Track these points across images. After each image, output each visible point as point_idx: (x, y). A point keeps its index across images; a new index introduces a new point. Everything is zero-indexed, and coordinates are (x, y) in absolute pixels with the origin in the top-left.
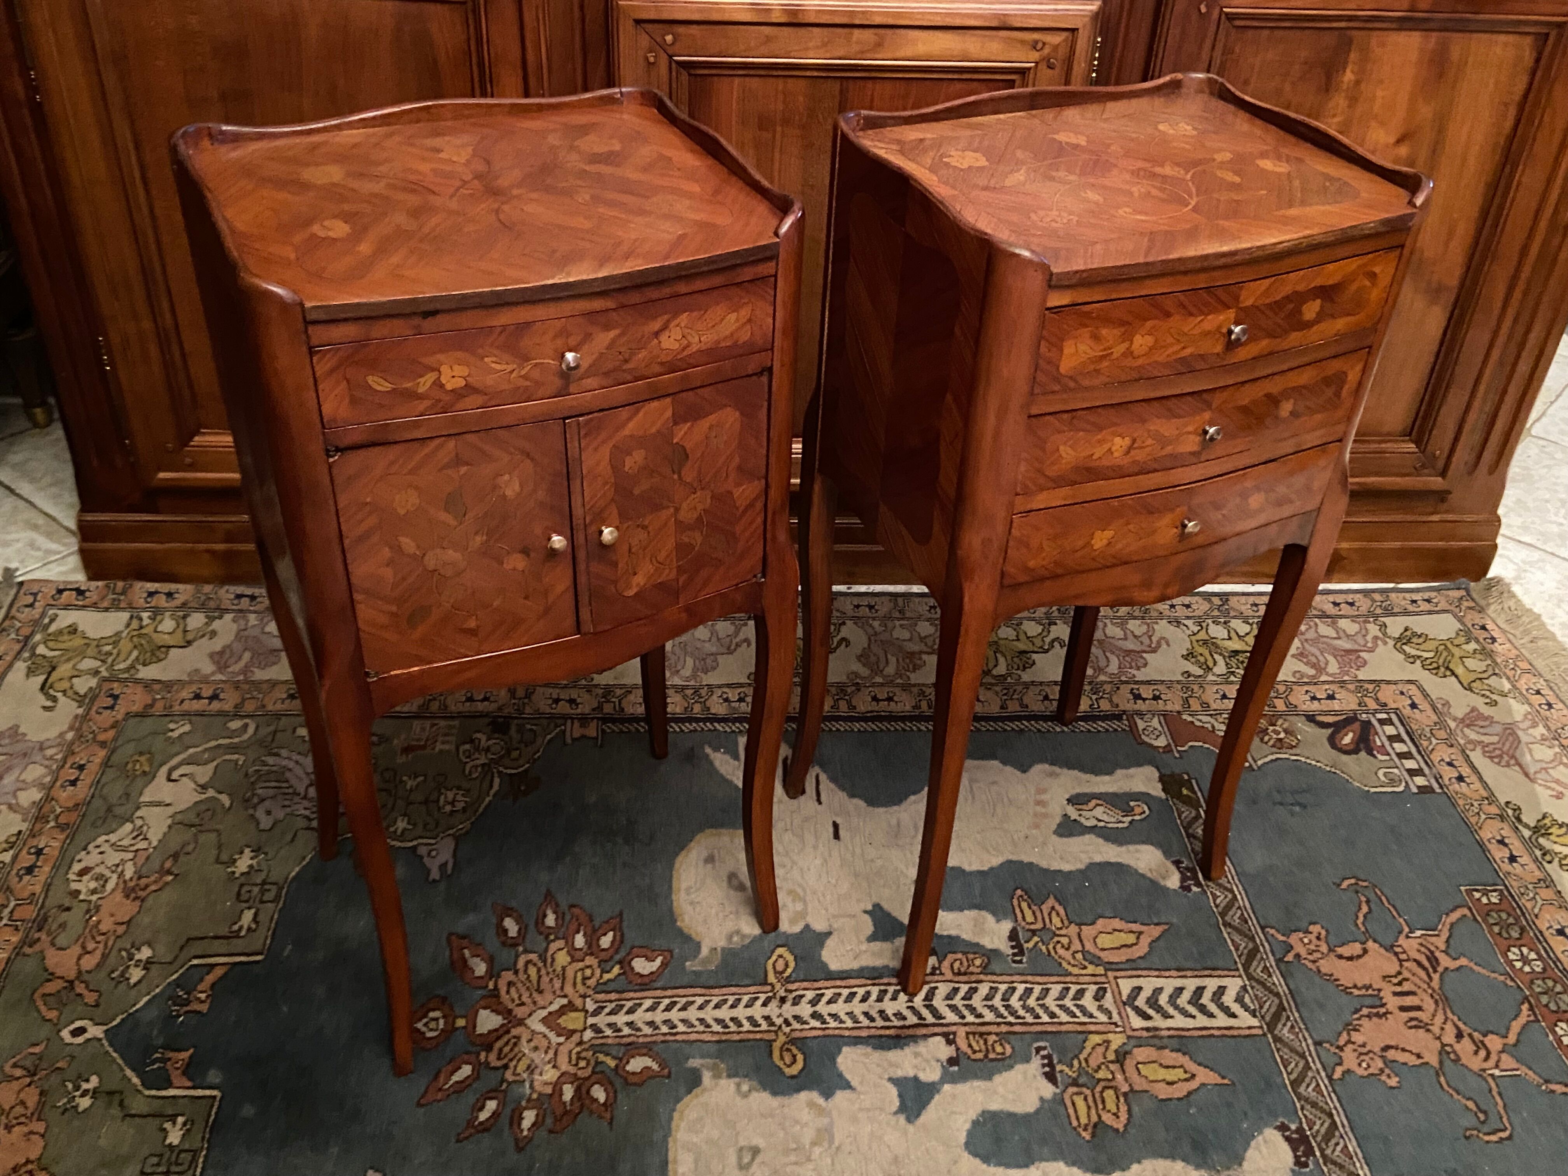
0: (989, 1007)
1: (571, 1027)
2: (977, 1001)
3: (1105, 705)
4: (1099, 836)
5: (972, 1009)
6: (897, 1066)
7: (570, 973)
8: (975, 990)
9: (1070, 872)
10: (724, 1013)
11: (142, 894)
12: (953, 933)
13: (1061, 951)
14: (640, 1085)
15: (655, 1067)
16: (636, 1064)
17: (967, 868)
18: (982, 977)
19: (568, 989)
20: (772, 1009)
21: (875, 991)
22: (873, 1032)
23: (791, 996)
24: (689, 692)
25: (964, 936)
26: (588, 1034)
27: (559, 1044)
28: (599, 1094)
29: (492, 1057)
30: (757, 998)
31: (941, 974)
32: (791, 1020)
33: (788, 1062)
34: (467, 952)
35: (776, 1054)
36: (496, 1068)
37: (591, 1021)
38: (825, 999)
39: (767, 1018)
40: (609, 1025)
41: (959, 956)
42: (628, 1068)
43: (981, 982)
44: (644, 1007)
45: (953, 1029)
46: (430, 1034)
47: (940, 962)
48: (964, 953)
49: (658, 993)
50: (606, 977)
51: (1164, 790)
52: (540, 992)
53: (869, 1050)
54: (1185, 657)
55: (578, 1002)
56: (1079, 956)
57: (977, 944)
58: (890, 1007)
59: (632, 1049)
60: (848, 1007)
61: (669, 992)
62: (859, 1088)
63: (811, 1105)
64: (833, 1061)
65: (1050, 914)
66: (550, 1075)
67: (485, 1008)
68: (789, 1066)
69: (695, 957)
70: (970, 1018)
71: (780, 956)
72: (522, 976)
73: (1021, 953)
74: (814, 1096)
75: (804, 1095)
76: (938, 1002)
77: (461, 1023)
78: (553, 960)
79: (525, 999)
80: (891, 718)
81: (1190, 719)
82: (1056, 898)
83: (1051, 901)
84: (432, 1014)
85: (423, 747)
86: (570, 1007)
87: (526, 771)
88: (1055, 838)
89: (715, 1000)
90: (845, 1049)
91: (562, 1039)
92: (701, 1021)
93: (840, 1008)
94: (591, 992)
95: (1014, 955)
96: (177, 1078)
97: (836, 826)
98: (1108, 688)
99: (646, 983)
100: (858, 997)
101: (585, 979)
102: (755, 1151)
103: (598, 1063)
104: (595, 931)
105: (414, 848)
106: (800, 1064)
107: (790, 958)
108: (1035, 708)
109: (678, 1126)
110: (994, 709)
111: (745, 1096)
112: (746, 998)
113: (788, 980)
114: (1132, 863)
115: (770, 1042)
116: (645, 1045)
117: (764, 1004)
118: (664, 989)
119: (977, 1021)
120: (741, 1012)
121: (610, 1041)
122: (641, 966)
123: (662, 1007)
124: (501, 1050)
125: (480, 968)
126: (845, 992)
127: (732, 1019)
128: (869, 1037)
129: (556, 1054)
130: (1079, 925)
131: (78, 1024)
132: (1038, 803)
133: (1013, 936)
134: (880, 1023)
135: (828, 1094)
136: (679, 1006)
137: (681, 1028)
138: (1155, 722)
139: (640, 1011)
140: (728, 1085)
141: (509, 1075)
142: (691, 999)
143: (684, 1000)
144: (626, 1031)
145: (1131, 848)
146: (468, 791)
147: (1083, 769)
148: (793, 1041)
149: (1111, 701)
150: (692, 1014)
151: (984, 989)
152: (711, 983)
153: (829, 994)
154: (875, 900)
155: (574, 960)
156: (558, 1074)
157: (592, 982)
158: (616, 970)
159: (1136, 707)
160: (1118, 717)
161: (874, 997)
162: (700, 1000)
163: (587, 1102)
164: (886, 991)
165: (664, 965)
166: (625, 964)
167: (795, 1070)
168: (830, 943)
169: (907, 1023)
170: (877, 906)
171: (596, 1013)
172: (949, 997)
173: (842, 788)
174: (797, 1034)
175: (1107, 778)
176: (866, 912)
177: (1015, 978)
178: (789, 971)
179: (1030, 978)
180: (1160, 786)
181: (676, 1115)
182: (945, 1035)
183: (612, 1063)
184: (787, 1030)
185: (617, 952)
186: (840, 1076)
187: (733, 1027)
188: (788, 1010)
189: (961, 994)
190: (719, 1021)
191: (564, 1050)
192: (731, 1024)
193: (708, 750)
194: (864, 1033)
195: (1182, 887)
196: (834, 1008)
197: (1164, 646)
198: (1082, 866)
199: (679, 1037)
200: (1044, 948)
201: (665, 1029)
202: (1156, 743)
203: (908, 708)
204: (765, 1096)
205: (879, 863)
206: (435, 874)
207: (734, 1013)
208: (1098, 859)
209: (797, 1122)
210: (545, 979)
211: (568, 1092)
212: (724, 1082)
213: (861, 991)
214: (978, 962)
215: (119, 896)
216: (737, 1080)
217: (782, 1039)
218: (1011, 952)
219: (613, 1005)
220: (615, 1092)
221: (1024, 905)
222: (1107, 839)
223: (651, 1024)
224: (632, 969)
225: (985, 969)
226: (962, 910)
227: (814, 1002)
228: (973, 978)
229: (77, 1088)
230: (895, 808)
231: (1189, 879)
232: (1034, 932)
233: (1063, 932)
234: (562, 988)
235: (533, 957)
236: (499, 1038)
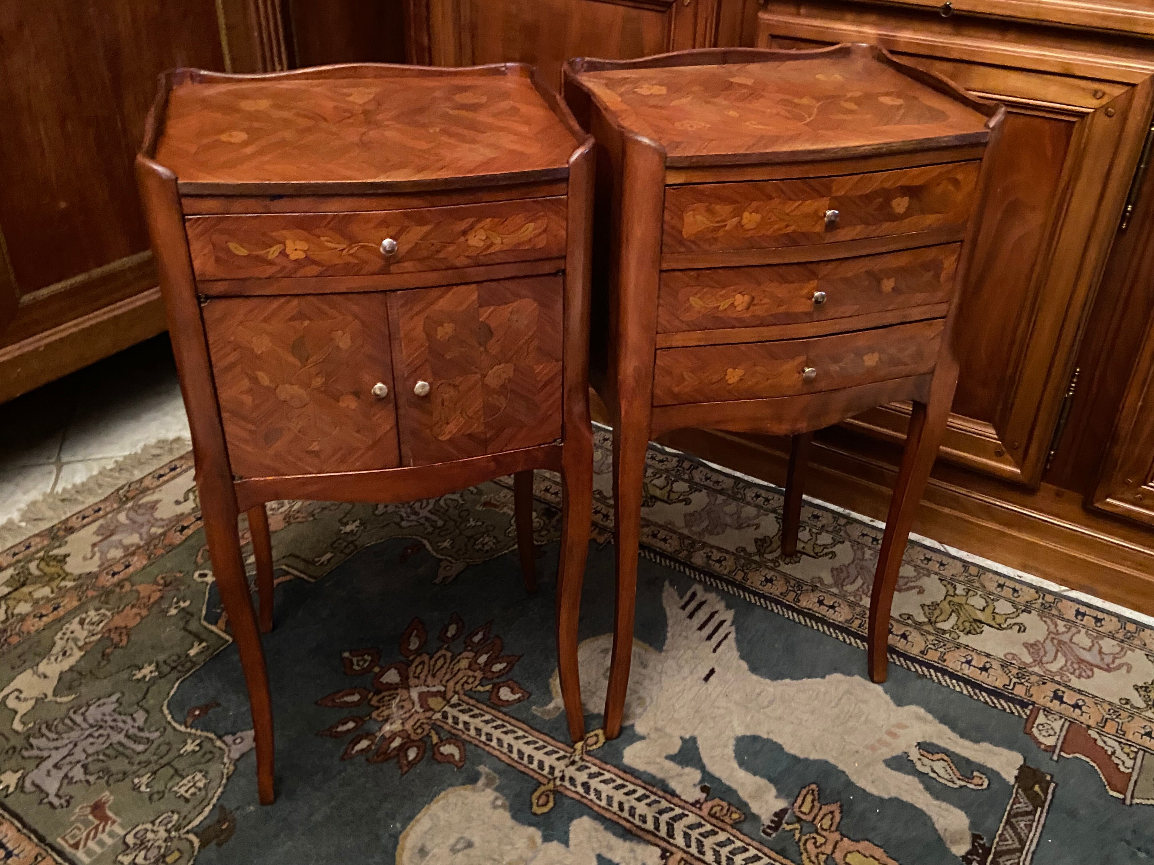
0: (714, 850)
1: (432, 706)
2: (709, 842)
3: (1020, 691)
4: (922, 782)
5: (700, 845)
6: (610, 848)
7: (460, 675)
8: (715, 833)
9: (871, 795)
10: (528, 750)
11: (292, 520)
12: (734, 786)
13: (810, 846)
14: (439, 763)
15: (457, 757)
16: (448, 749)
17: (787, 749)
18: (729, 828)
19: (451, 684)
20: (560, 766)
21: (641, 792)
22: (615, 818)
23: (580, 763)
24: (687, 542)
25: (741, 793)
26: (438, 716)
27: (416, 712)
28: (412, 754)
29: (376, 699)
30: (557, 752)
31: (700, 809)
32: (567, 779)
33: (540, 802)
34: (415, 632)
35: (537, 794)
36: (372, 706)
37: (447, 709)
38: (601, 778)
39: (552, 768)
40: (454, 717)
41: (724, 804)
42: (442, 749)
43: (723, 830)
44: (484, 718)
45: (674, 849)
46: (356, 667)
47: (706, 800)
48: (729, 804)
49: (500, 715)
50: (480, 688)
51: (1016, 777)
52: (434, 676)
53: (602, 828)
54: (1137, 688)
55: (449, 694)
56: (823, 857)
57: (746, 805)
58: (641, 808)
59: (453, 739)
60: (612, 792)
61: (507, 718)
62: (572, 848)
63: (531, 839)
64: (571, 819)
65: (825, 815)
66: (397, 726)
67: (396, 668)
68: (538, 805)
69: (542, 706)
70: (694, 850)
71: (597, 735)
72: (432, 662)
73: (776, 829)
74: (536, 834)
75: (532, 830)
76: (679, 827)
77: (377, 669)
78: (458, 661)
79: (422, 676)
80: (822, 620)
81: (1096, 736)
82: (841, 806)
83: (835, 807)
84: (366, 657)
85: (496, 506)
86: (443, 695)
87: (541, 546)
88: (883, 766)
89: (530, 738)
90: (585, 818)
91: (421, 710)
92: (510, 746)
93: (606, 790)
94: (461, 692)
95: (769, 827)
96: (221, 623)
97: (712, 672)
98: (1034, 679)
99: (497, 705)
100: (625, 790)
101: (466, 682)
102: (470, 845)
103: (428, 736)
104: (497, 657)
105: (441, 560)
106: (545, 810)
107: (602, 739)
108: (951, 665)
109: (438, 801)
110: (915, 651)
111: (495, 807)
112: (550, 748)
113: (588, 753)
114: (935, 818)
115: (540, 784)
116: (464, 742)
117: (558, 759)
118: (505, 714)
119: (697, 855)
120: (539, 755)
121: (446, 727)
122: (505, 694)
123: (495, 724)
124: (384, 697)
125: (414, 644)
126: (619, 782)
127: (529, 756)
128: (610, 820)
129: (410, 717)
130: (843, 835)
131: (206, 572)
132: (890, 733)
133: (780, 814)
134: (626, 814)
135: (546, 839)
136: (505, 729)
137: (494, 743)
138: (1057, 725)
139: (480, 719)
140: (490, 794)
141: (374, 715)
142: (516, 729)
143: (510, 727)
144: (461, 726)
145: (944, 805)
146: (498, 542)
147: (954, 728)
148: (556, 792)
149: (1028, 690)
150: (508, 739)
151: (722, 837)
152: (538, 727)
153: (607, 776)
154: (696, 733)
155: (470, 667)
156: (401, 728)
157: (467, 687)
158: (488, 687)
159: (1049, 705)
160: (1024, 705)
161: (637, 795)
162: (520, 733)
163: (401, 754)
164: (647, 797)
165: (519, 700)
166: (497, 687)
167: (539, 811)
168: (638, 745)
169: (643, 826)
170: (694, 739)
171: (453, 706)
172: (691, 827)
173: (740, 649)
174: (561, 789)
175: (967, 743)
176: (682, 738)
177: (754, 843)
178: (595, 747)
179: (766, 850)
180: (1016, 773)
181: (443, 794)
182: (664, 851)
183: (435, 739)
184: (558, 782)
185: (498, 677)
186: (567, 833)
187: (526, 761)
188: (571, 771)
189: (702, 830)
190: (520, 752)
191: (416, 717)
192: (526, 758)
193: (667, 583)
194: (608, 815)
195: (964, 858)
196: (602, 787)
197: (1124, 670)
198: (886, 797)
199: (487, 748)
200: (797, 836)
201: (483, 738)
202: (1042, 739)
203: (840, 619)
204: (507, 815)
205: (722, 711)
206: (437, 581)
207: (534, 753)
208: (906, 798)
209: (512, 844)
210: (443, 670)
211: (397, 743)
212: (489, 791)
213: (631, 787)
214: (735, 816)
215: (281, 517)
216: (497, 794)
217: (551, 786)
218: (767, 823)
219: (467, 707)
220: (422, 758)
221: (809, 798)
222: (927, 788)
223: (478, 731)
224: (498, 692)
225: (735, 825)
226: (755, 774)
227: (591, 776)
228: (720, 824)
229: (177, 602)
230: (768, 681)
231: (978, 855)
232: (799, 820)
233: (824, 833)
234: (447, 681)
235: (449, 655)
236: (388, 690)
